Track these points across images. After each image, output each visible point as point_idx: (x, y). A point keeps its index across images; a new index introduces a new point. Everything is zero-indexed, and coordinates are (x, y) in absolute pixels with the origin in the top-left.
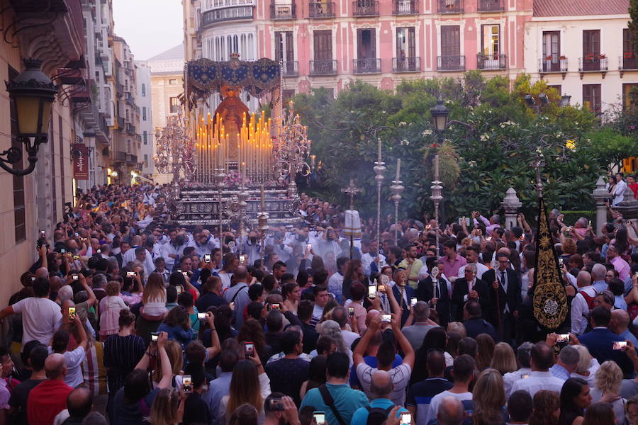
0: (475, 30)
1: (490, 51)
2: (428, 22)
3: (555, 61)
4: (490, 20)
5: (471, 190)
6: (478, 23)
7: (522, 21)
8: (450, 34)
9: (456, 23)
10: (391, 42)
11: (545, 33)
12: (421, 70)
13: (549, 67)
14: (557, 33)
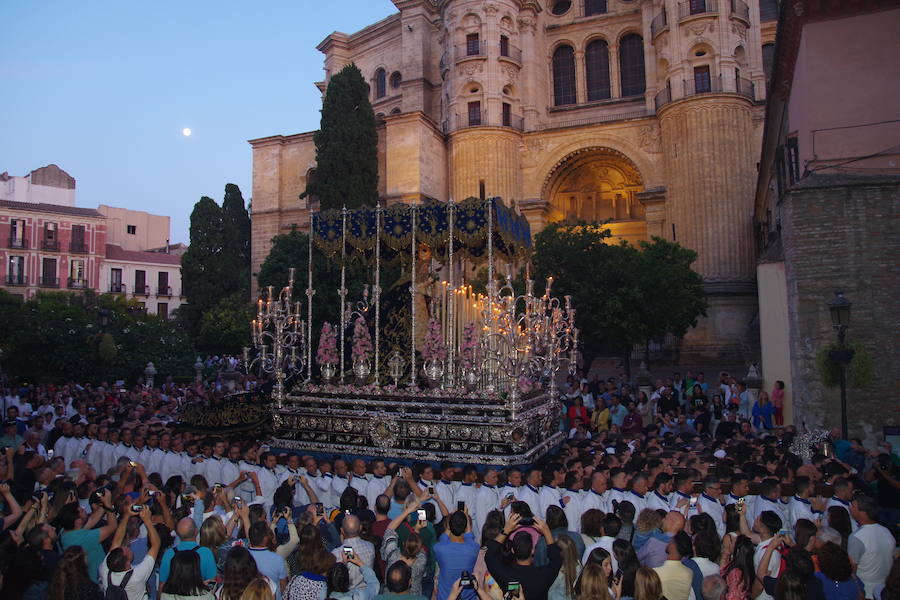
0: (67, 262)
1: (76, 276)
2: (34, 254)
3: (118, 286)
4: (77, 258)
5: (120, 363)
6: (69, 259)
7: (98, 261)
8: (49, 265)
9: (54, 257)
10: (5, 265)
11: (113, 269)
12: (27, 284)
13: (114, 289)
14: (120, 270)
